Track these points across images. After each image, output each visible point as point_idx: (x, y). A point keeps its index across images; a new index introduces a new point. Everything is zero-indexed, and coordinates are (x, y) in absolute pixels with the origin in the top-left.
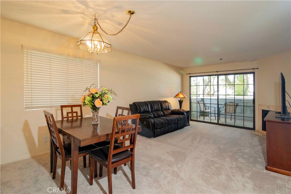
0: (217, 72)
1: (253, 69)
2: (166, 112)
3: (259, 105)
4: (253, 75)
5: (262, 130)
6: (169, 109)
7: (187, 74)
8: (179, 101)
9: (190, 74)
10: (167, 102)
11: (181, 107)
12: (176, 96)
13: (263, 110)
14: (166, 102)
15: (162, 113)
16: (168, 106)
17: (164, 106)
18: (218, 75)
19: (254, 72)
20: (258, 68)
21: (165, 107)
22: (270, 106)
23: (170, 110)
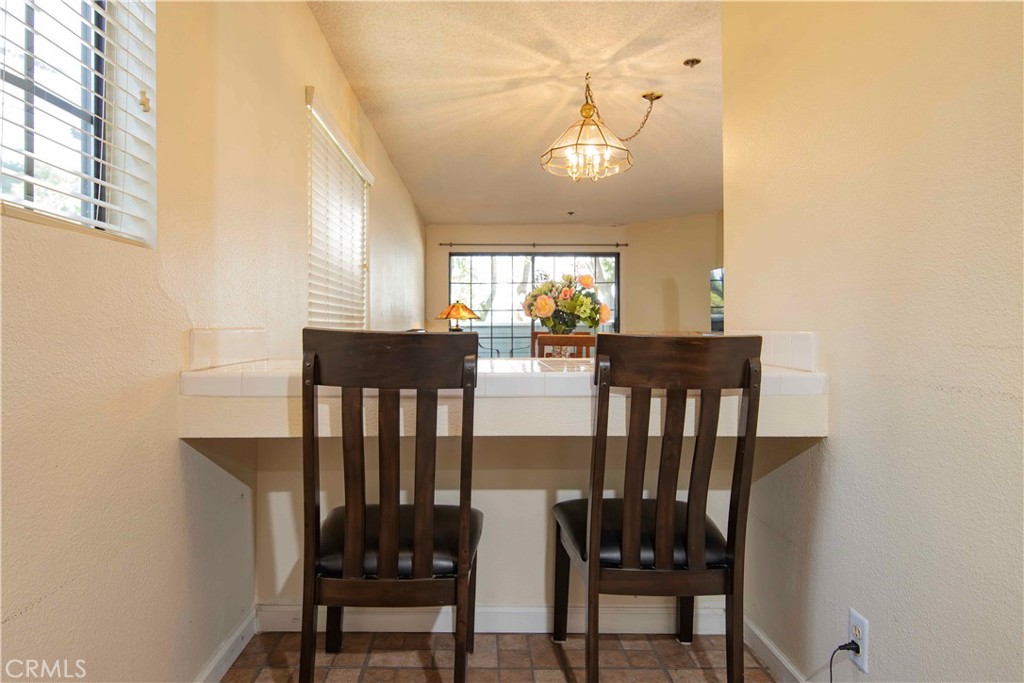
0: (534, 245)
1: (617, 245)
4: (614, 259)
7: (443, 245)
18: (535, 255)
19: (619, 254)
20: (627, 245)
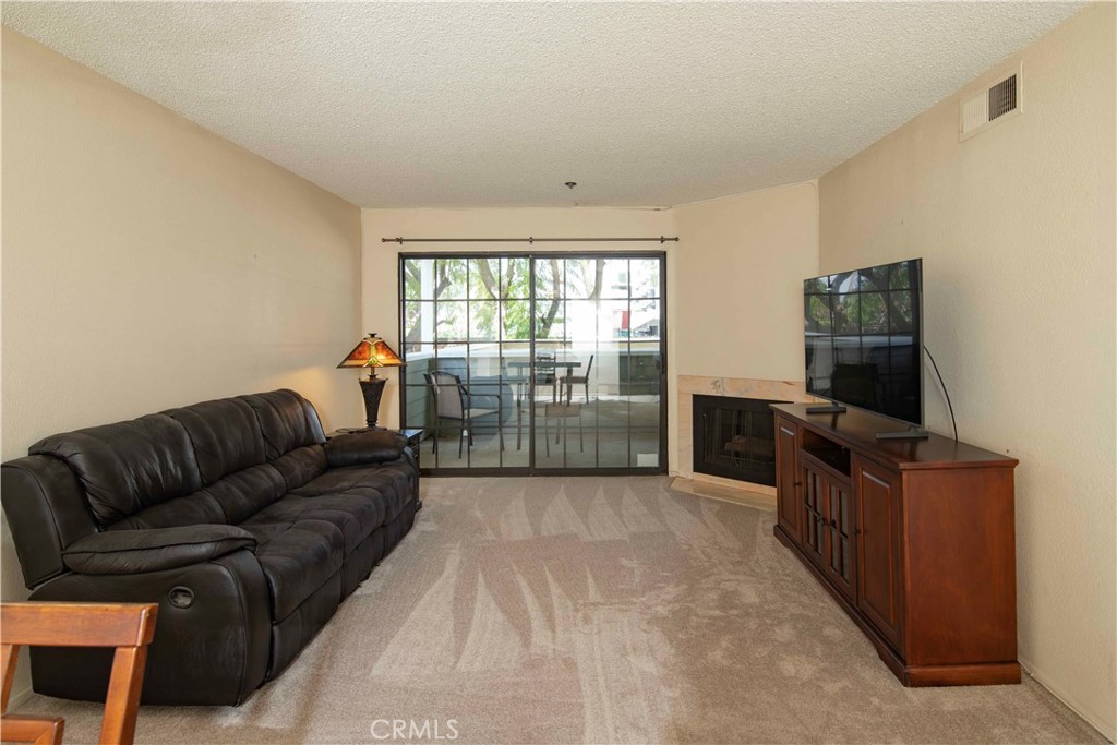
0: (531, 240)
1: (662, 240)
2: (299, 464)
3: (681, 377)
4: (657, 261)
5: (695, 471)
6: (310, 441)
7: (384, 240)
8: (363, 384)
9: (400, 240)
10: (297, 397)
11: (372, 416)
12: (349, 358)
13: (696, 397)
14: (289, 397)
15: (275, 473)
16: (303, 420)
17: (284, 428)
18: (532, 256)
19: (664, 254)
20: (677, 239)
21: (291, 433)
22: (722, 379)
23: (315, 444)
